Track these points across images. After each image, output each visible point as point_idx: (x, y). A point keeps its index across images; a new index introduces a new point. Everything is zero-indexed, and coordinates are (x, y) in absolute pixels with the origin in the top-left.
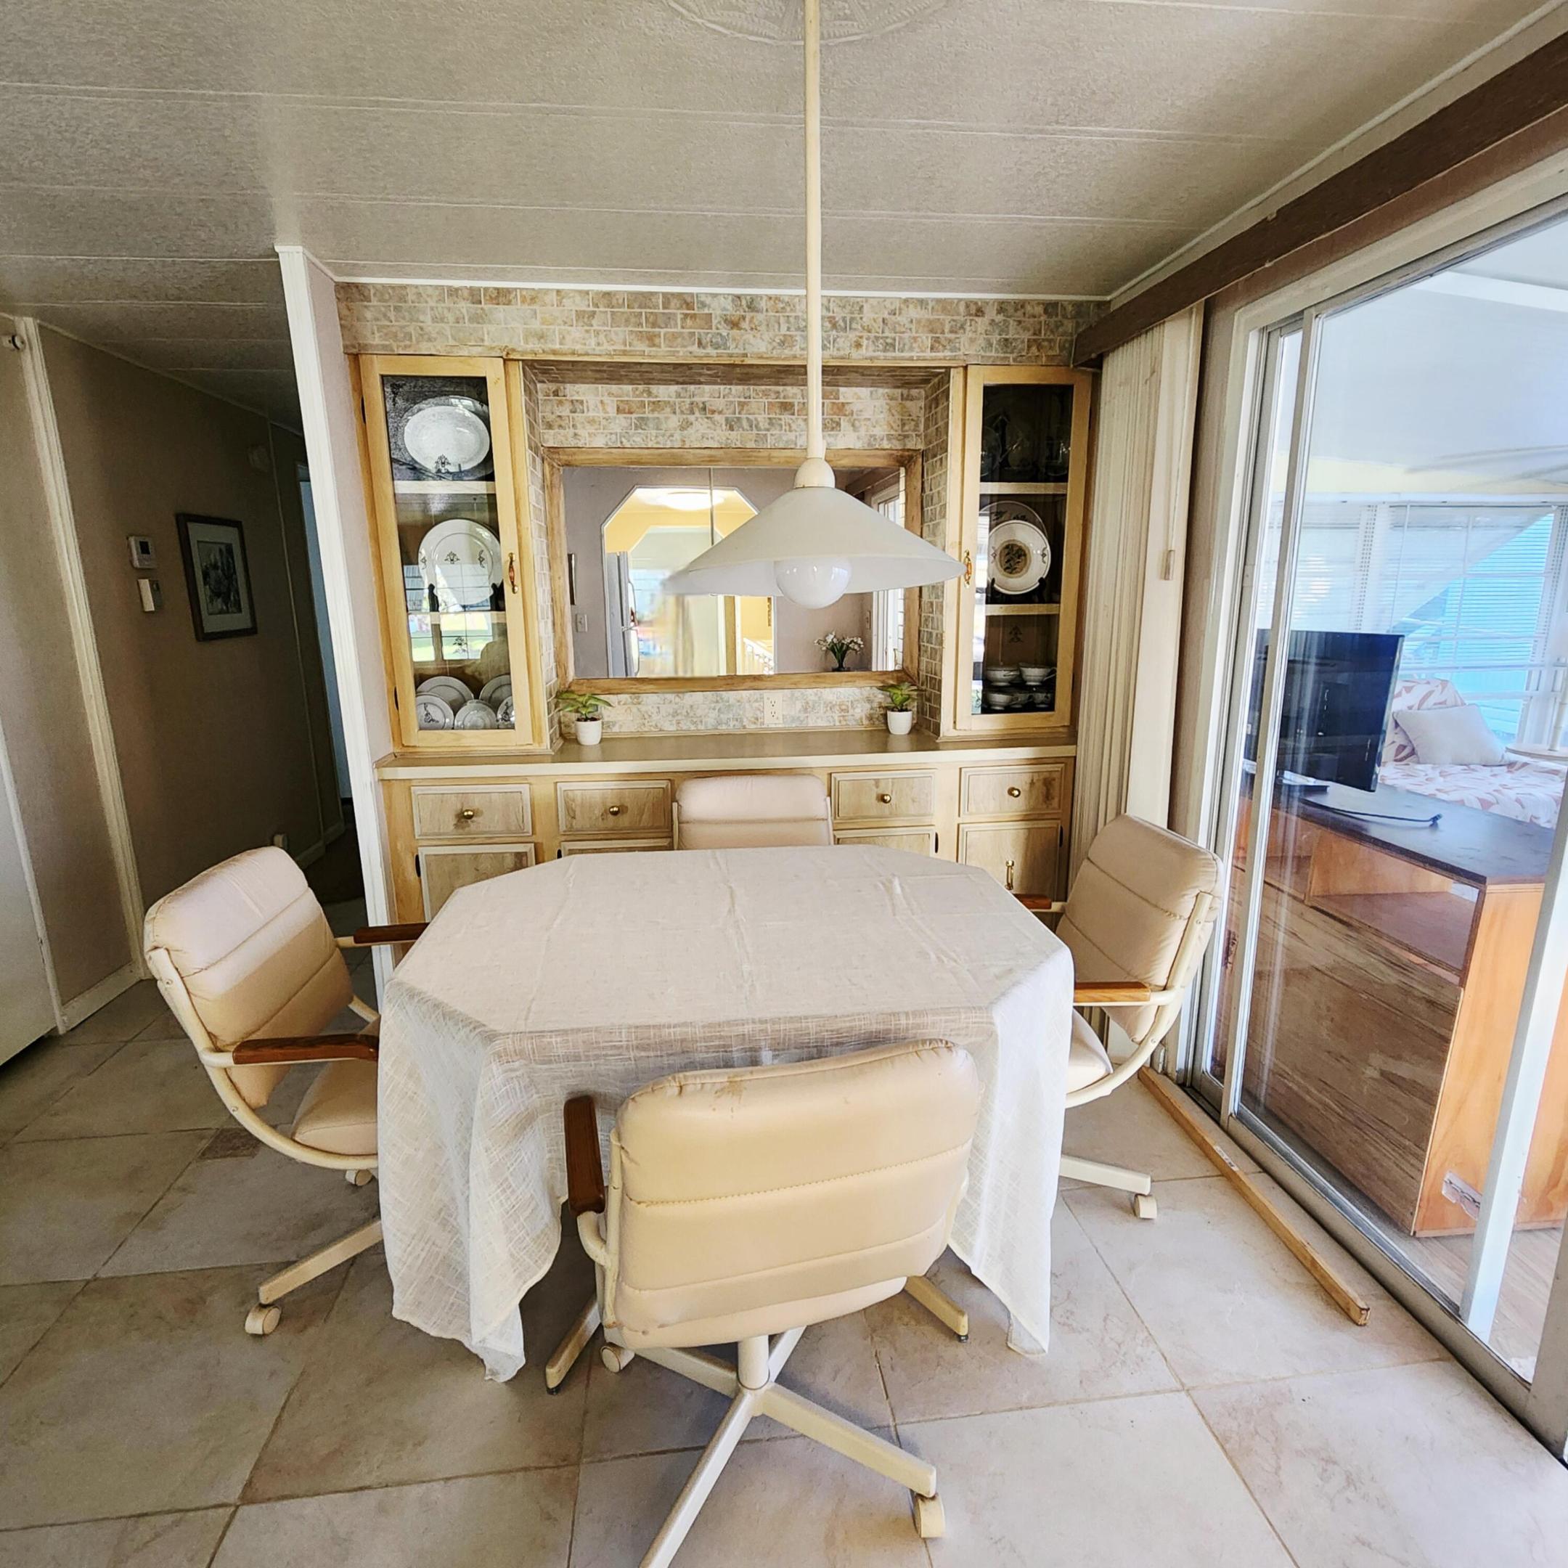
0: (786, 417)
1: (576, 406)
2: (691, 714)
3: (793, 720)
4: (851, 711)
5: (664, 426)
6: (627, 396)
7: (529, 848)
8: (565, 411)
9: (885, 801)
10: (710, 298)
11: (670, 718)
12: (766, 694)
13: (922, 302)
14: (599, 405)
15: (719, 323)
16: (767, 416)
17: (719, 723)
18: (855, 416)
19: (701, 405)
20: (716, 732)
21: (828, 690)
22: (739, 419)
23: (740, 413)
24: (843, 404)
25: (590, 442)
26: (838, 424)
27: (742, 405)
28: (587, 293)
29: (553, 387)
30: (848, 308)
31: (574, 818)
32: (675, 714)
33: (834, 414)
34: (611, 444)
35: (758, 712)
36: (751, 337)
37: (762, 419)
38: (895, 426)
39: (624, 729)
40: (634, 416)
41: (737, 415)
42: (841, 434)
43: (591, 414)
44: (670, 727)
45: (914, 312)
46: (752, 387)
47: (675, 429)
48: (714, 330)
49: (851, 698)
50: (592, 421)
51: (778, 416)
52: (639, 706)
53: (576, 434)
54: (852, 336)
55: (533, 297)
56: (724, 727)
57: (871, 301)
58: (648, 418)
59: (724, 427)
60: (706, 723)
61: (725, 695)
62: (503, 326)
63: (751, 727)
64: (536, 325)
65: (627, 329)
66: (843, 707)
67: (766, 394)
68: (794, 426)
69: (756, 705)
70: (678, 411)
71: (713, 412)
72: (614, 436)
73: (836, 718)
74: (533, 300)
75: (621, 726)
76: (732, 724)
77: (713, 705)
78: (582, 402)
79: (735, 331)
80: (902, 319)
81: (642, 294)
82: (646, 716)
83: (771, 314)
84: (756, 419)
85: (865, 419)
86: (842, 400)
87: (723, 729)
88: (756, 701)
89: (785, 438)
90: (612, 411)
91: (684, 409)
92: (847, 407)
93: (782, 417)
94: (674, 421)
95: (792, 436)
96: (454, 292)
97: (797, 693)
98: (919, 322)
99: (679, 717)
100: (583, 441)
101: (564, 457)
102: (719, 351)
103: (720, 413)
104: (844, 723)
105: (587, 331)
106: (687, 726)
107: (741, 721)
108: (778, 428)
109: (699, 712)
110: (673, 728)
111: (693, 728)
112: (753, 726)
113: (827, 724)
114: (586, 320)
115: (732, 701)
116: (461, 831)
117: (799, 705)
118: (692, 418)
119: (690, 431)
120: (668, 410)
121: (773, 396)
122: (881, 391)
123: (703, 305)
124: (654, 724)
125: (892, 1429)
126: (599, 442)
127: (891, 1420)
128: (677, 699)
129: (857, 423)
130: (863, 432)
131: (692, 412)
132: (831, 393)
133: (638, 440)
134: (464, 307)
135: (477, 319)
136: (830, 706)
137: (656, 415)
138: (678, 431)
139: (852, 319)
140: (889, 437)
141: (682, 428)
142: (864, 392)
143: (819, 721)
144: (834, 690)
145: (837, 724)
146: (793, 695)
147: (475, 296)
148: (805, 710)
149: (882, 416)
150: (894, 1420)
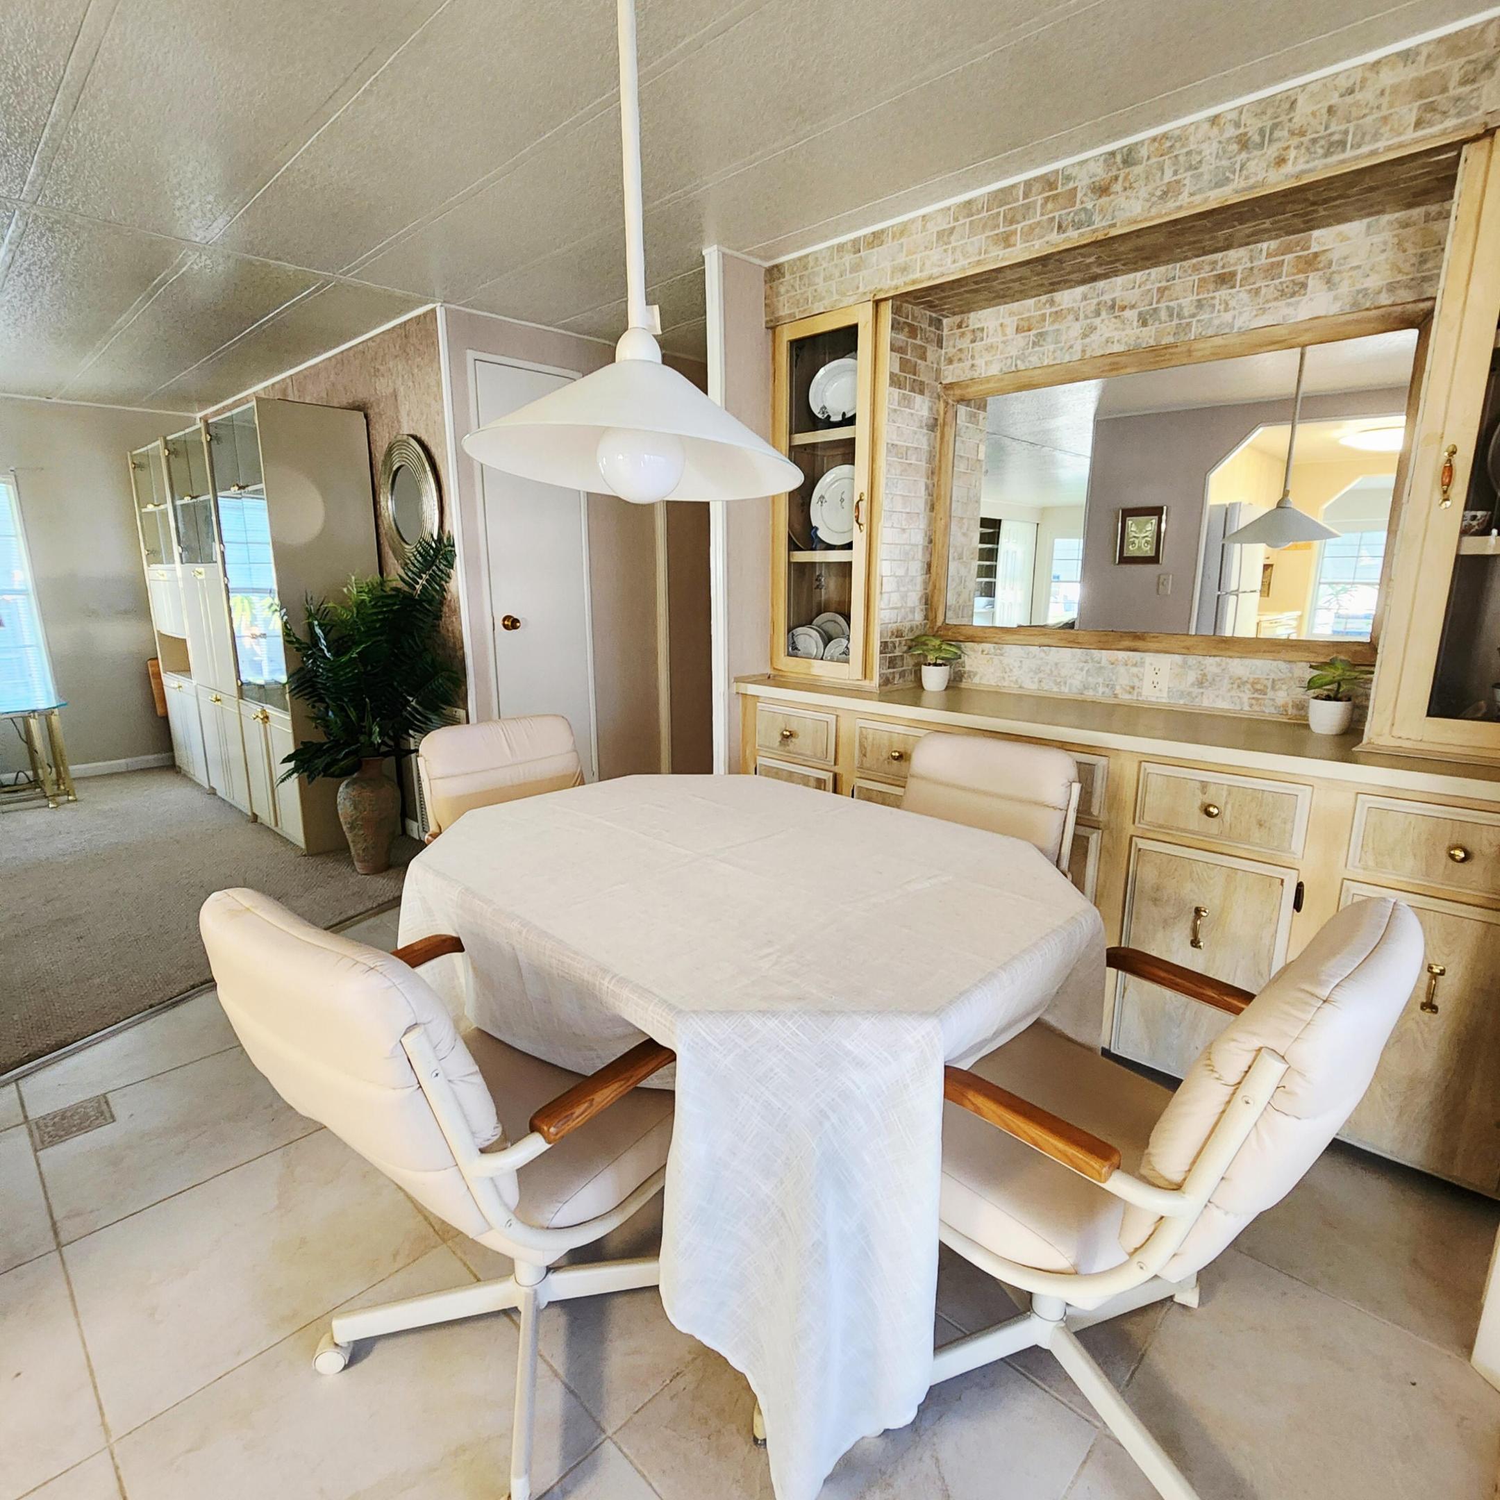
0: (1224, 293)
1: (978, 332)
2: (1055, 673)
3: (1182, 694)
4: (1270, 694)
5: (1064, 338)
6: (1029, 311)
7: (828, 776)
8: (965, 343)
9: (1209, 814)
10: (1077, 168)
11: (1031, 674)
12: (1149, 658)
13: (1407, 56)
14: (999, 328)
15: (1085, 195)
16: (1195, 297)
17: (1085, 688)
18: (1334, 268)
19: (1110, 303)
20: (1080, 698)
21: (1237, 661)
22: (1155, 310)
23: (1158, 302)
24: (1316, 255)
25: (986, 371)
26: (1304, 285)
27: (1161, 291)
28: (949, 209)
29: (957, 319)
30: (1270, 112)
31: (865, 755)
32: (1038, 671)
33: (1300, 272)
34: (1005, 370)
35: (1136, 680)
36: (1123, 199)
37: (1187, 302)
38: (1406, 267)
39: (984, 682)
40: (1032, 333)
41: (1154, 306)
42: (1306, 298)
43: (990, 341)
44: (1031, 686)
45: (1387, 78)
46: (1178, 265)
47: (1076, 339)
48: (1078, 206)
49: (1272, 676)
50: (989, 348)
51: (1211, 295)
52: (1002, 658)
53: (973, 365)
54: (1272, 151)
55: (903, 230)
56: (1091, 693)
57: (1310, 88)
58: (1046, 332)
59: (1135, 323)
60: (1071, 684)
61: (1096, 653)
62: (875, 268)
63: (1125, 697)
64: (902, 259)
65: (983, 236)
66: (1258, 687)
67: (1196, 269)
68: (1232, 303)
69: (1135, 670)
70: (1082, 316)
71: (1123, 308)
72: (1009, 360)
73: (1245, 700)
74: (902, 233)
75: (981, 678)
76: (1101, 690)
77: (1081, 665)
78: (982, 330)
79: (1105, 200)
80: (1366, 96)
81: (1002, 190)
82: (1008, 670)
83: (1153, 160)
84: (1180, 306)
85: (1353, 268)
86: (1314, 249)
87: (1089, 695)
88: (1135, 665)
89: (1216, 322)
90: (1010, 330)
91: (1088, 312)
92: (1322, 258)
93: (1217, 294)
94: (1076, 329)
95: (1228, 317)
96: (841, 247)
97: (1192, 660)
98: (1395, 89)
99: (1041, 675)
100: (978, 372)
101: (958, 392)
102: (1080, 231)
103: (1133, 307)
104: (1256, 708)
105: (945, 251)
106: (1050, 688)
107: (1113, 687)
108: (1208, 310)
109: (1064, 672)
110: (1034, 686)
111: (1055, 689)
112: (1127, 697)
113: (1231, 707)
114: (945, 238)
115: (1104, 663)
116: (782, 748)
117: (1192, 676)
118: (1097, 321)
119: (1094, 337)
120: (1071, 317)
121: (1207, 268)
122: (1385, 218)
123: (1068, 178)
124: (1014, 679)
125: (603, 1437)
126: (994, 370)
127: (614, 1430)
128: (1043, 655)
129: (1336, 278)
130: (1345, 288)
131: (1098, 314)
132: (1297, 244)
133: (1034, 360)
134: (849, 258)
135: (856, 268)
136: (1240, 683)
137: (1056, 326)
138: (1079, 341)
139: (1275, 127)
140: (1391, 288)
141: (1085, 336)
142: (1355, 228)
143: (1219, 700)
144: (1247, 662)
145: (1247, 708)
146: (1185, 662)
147: (856, 246)
148: (1200, 683)
149: (1383, 256)
150: (615, 1433)
